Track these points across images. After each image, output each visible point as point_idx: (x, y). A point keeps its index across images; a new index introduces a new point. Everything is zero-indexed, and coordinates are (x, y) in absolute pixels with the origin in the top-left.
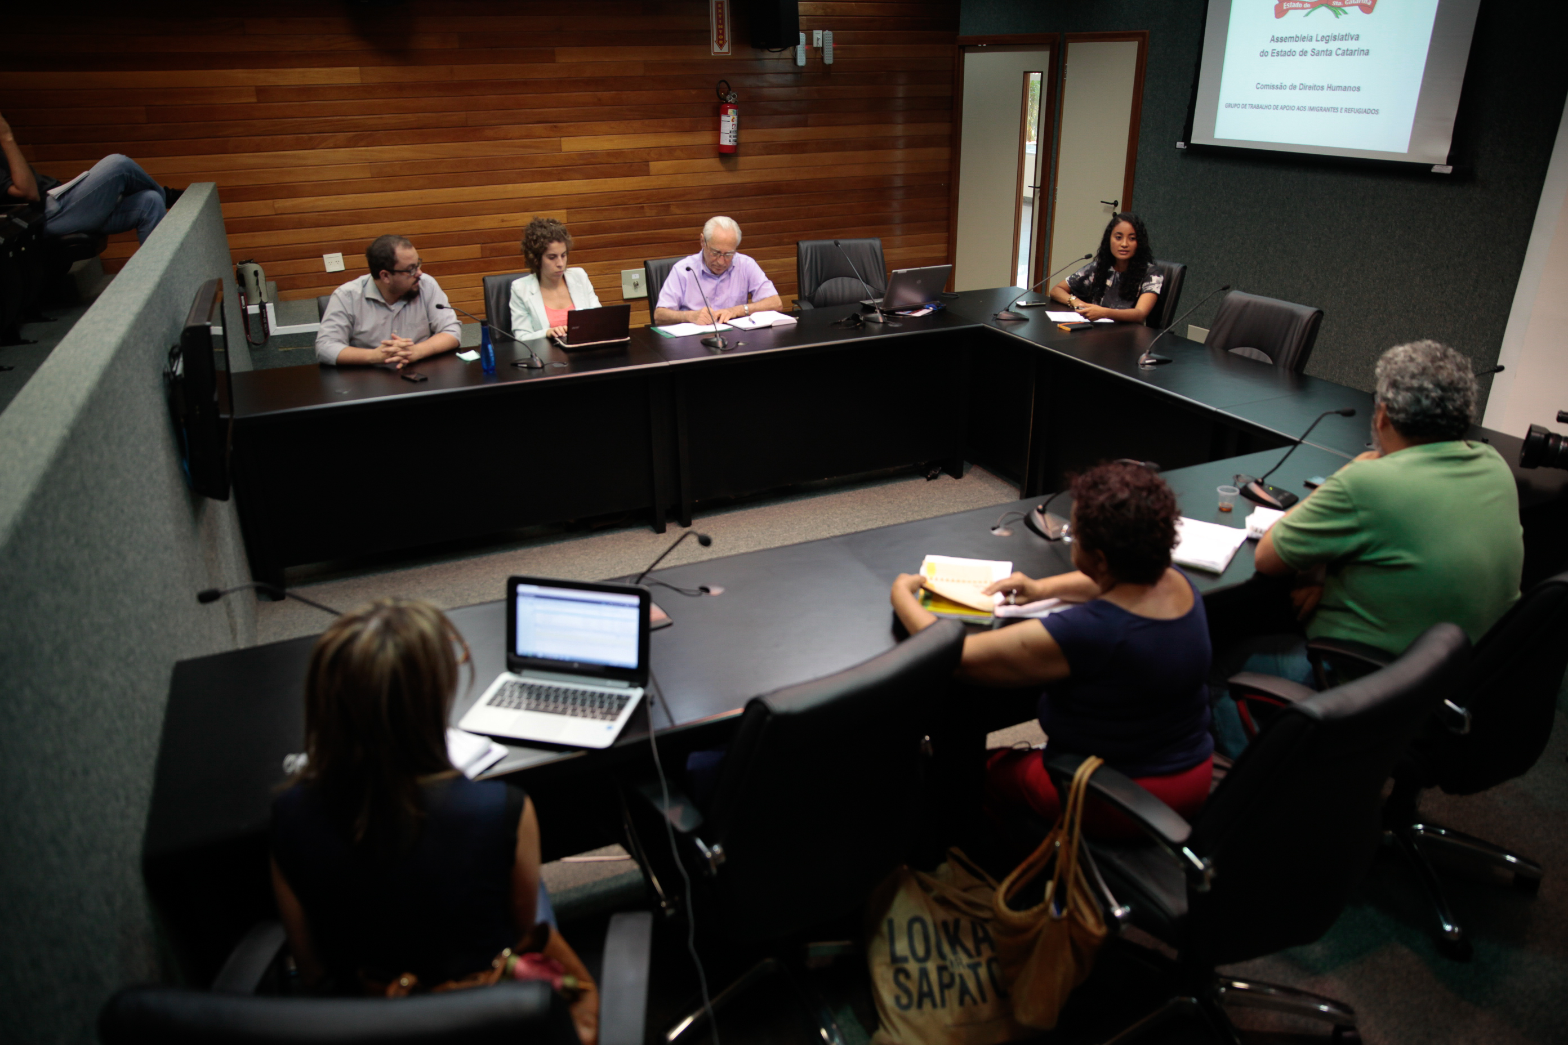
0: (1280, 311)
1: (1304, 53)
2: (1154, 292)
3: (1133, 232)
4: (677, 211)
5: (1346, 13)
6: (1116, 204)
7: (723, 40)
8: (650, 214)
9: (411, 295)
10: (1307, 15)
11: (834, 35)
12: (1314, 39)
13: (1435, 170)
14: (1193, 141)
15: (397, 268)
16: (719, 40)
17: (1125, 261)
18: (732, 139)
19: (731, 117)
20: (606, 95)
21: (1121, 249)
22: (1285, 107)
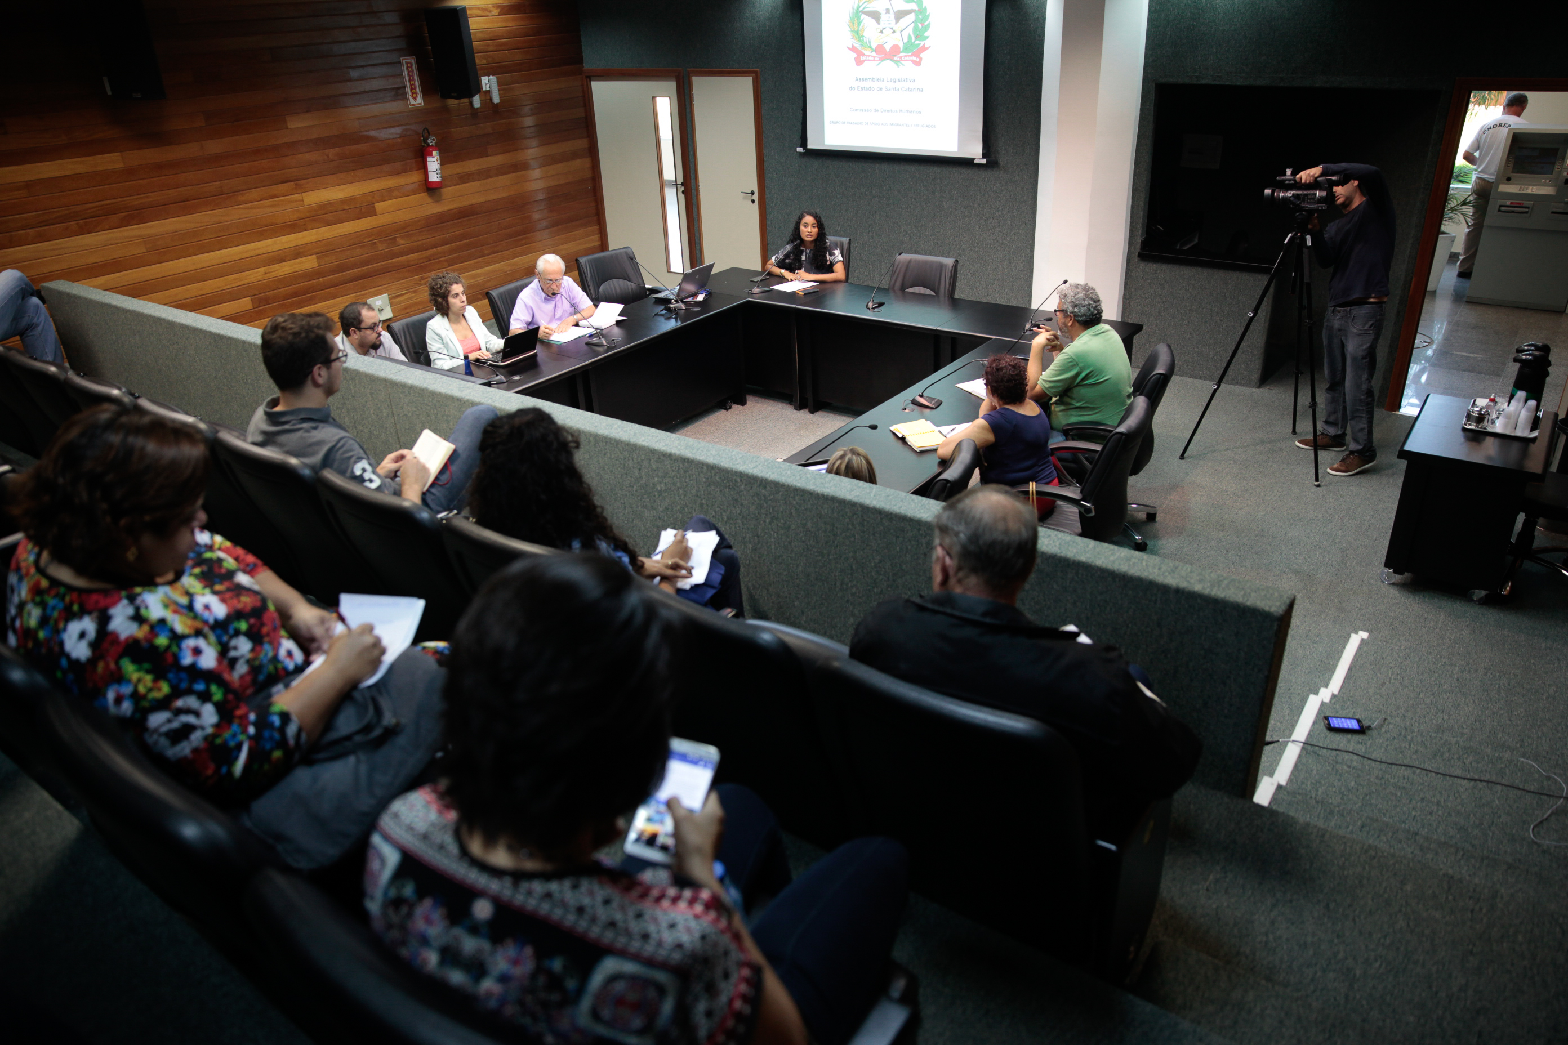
0: (932, 263)
1: (880, 89)
2: (840, 261)
3: (815, 222)
4: (402, 242)
5: (903, 65)
6: (753, 193)
7: (416, 93)
8: (382, 248)
9: (376, 346)
10: (878, 65)
11: (497, 78)
12: (885, 80)
13: (975, 162)
14: (809, 147)
15: (363, 325)
16: (413, 93)
17: (811, 242)
18: (439, 176)
19: (436, 158)
20: (332, 152)
21: (808, 233)
22: (873, 123)
